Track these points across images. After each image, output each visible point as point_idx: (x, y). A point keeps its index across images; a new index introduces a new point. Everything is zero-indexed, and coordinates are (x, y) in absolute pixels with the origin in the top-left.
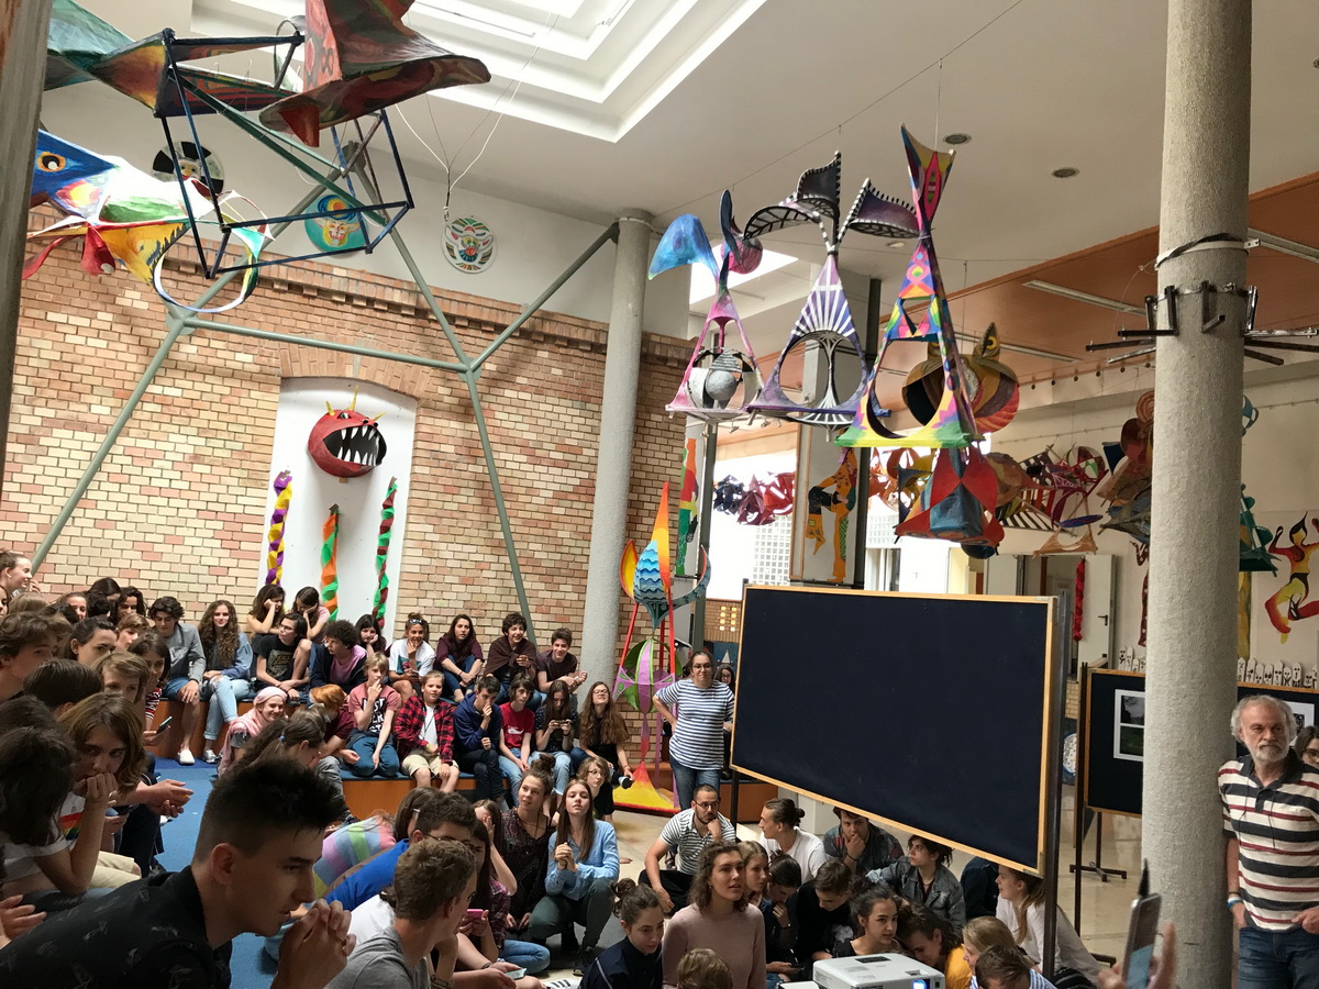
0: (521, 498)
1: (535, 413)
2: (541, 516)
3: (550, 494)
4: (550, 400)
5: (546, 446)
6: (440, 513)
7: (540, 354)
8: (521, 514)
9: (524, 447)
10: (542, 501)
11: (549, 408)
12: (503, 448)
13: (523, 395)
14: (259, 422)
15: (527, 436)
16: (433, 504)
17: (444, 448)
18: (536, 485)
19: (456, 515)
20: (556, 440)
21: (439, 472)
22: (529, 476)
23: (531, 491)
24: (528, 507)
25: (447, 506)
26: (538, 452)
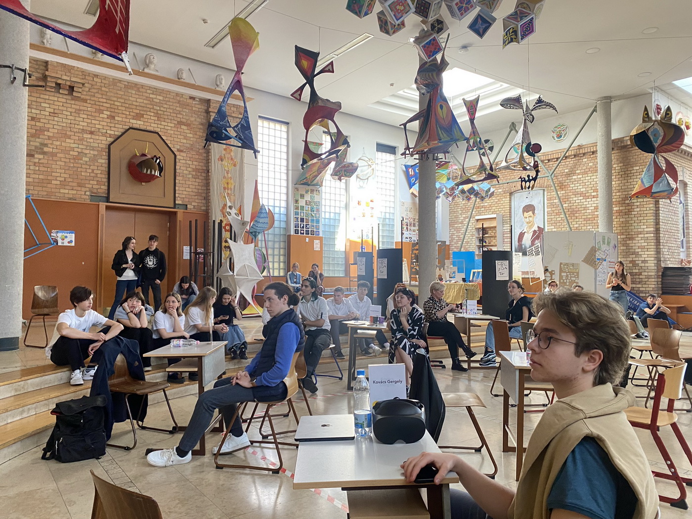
0: (582, 212)
1: (584, 181)
2: (591, 216)
3: (593, 208)
4: (589, 175)
5: (589, 191)
6: (556, 222)
7: (584, 160)
8: (583, 217)
9: (581, 194)
10: (590, 211)
11: (590, 178)
12: (573, 196)
13: (579, 177)
14: (505, 207)
15: (582, 190)
16: (553, 219)
17: (554, 201)
18: (587, 206)
19: (560, 221)
20: (593, 188)
21: (554, 209)
22: (585, 203)
23: (585, 208)
24: (585, 214)
25: (558, 219)
26: (587, 195)
